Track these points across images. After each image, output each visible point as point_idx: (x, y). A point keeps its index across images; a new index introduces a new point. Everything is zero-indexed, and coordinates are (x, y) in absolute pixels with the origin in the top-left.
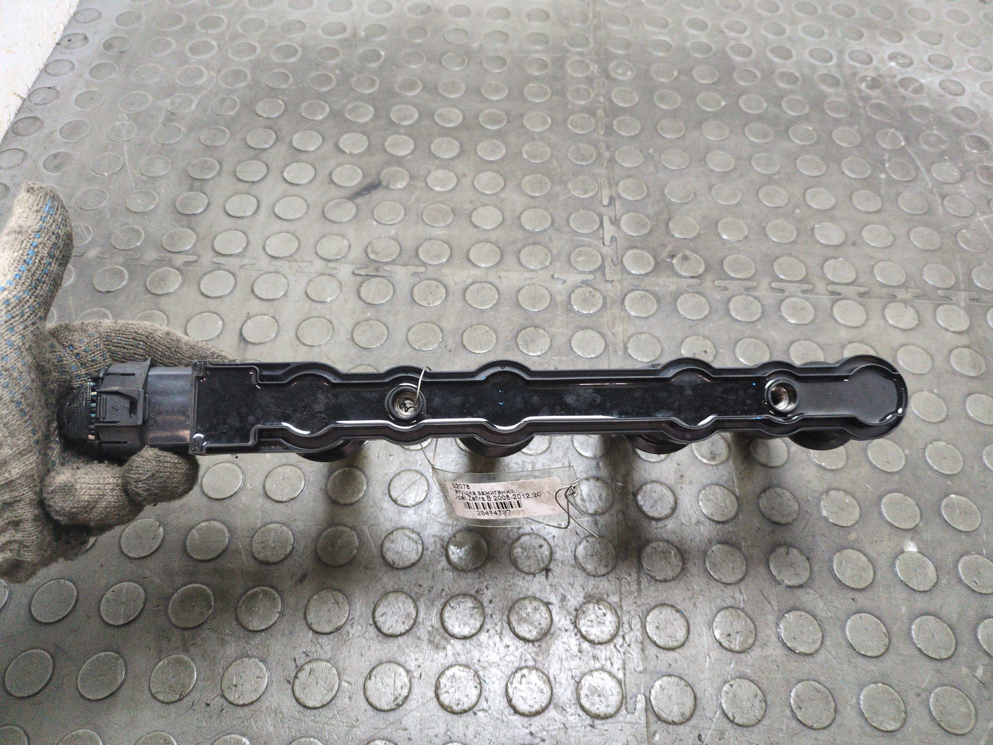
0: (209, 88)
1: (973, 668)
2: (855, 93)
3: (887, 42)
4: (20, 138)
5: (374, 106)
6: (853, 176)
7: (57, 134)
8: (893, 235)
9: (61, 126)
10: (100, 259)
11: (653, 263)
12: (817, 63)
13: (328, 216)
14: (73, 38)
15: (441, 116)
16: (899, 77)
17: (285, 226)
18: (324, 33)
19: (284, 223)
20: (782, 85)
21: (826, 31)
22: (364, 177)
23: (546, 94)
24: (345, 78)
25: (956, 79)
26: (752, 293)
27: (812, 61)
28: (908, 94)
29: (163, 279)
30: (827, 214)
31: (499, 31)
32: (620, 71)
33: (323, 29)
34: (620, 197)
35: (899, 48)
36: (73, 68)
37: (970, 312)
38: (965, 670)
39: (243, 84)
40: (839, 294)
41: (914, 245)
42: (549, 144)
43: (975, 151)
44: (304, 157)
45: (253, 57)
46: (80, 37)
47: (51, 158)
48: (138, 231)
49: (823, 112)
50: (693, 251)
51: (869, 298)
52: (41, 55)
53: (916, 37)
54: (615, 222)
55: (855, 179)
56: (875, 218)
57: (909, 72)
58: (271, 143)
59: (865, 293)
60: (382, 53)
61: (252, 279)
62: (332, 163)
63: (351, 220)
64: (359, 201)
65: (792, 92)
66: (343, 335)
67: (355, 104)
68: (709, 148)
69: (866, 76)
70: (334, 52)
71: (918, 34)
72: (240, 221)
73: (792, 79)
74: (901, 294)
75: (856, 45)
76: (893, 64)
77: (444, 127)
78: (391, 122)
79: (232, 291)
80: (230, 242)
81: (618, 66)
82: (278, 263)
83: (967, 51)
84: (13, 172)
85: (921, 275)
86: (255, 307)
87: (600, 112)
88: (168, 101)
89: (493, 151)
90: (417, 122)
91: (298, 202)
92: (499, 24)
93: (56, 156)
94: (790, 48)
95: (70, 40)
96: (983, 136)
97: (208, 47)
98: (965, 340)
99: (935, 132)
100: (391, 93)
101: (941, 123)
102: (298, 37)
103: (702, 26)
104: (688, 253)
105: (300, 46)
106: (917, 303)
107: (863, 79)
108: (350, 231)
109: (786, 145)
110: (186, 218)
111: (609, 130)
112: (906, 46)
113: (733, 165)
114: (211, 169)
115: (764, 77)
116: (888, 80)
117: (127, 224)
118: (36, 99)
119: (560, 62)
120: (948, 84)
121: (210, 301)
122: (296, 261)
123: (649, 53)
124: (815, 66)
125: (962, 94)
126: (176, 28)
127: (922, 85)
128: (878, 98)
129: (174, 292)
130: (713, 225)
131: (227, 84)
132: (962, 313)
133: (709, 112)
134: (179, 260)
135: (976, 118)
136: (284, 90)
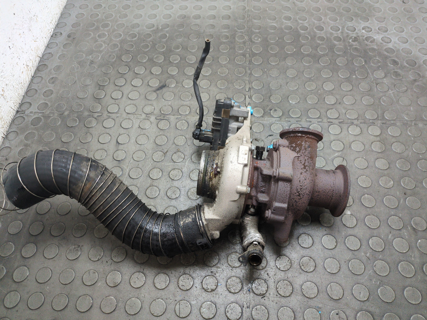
0: (105, 51)
1: (366, 253)
2: (347, 44)
3: (362, 22)
4: (40, 72)
5: (164, 56)
6: (342, 77)
7: (53, 70)
8: (355, 99)
9: (54, 67)
10: (68, 115)
11: (263, 113)
12: (333, 32)
13: (147, 98)
14: (57, 34)
15: (188, 59)
16: (366, 36)
17: (132, 102)
18: (146, 28)
19: (132, 101)
20: (318, 42)
21: (338, 18)
22: (160, 83)
23: (227, 49)
24: (154, 45)
25: (388, 37)
26: (299, 123)
27: (331, 31)
28: (369, 43)
29: (90, 122)
30: (331, 93)
31: (211, 24)
32: (256, 39)
33: (146, 26)
34: (253, 88)
35: (367, 24)
36: (57, 46)
37: (381, 128)
38: (363, 254)
39: (117, 49)
40: (332, 122)
41: (363, 103)
42: (227, 69)
43: (392, 66)
44: (139, 76)
45: (120, 39)
46: (59, 33)
47: (51, 79)
48: (81, 105)
49: (334, 52)
50: (278, 108)
51: (343, 124)
52: (46, 41)
53: (375, 20)
54: (250, 97)
55: (343, 78)
56: (349, 93)
57: (370, 34)
58: (127, 71)
59: (342, 122)
60: (167, 35)
61: (121, 122)
62: (149, 78)
63: (155, 99)
64: (158, 92)
65: (322, 44)
66: (152, 140)
67: (157, 55)
68: (288, 68)
69: (353, 36)
70: (149, 35)
71: (375, 18)
72: (117, 101)
73: (322, 39)
74: (356, 122)
75: (349, 24)
76: (364, 31)
77: (189, 63)
78: (170, 62)
79: (114, 126)
80: (113, 108)
81: (256, 36)
82: (130, 115)
83: (394, 24)
84: (38, 85)
85: (364, 114)
86: (122, 131)
87: (248, 55)
88: (90, 56)
89: (207, 72)
90: (180, 61)
91: (136, 93)
92: (211, 22)
93: (52, 78)
94: (323, 26)
95: (56, 35)
96: (396, 59)
97: (104, 35)
98: (378, 139)
99: (377, 58)
100: (171, 51)
101: (380, 54)
102: (137, 30)
103: (289, 18)
104: (276, 108)
105: (137, 33)
106: (361, 125)
107: (351, 38)
108: (155, 103)
109: (317, 66)
110: (98, 100)
111: (250, 61)
112: (370, 23)
113: (296, 74)
114: (106, 82)
115: (311, 38)
116: (361, 38)
117: (77, 103)
118: (45, 58)
119: (233, 36)
120: (385, 38)
121: (106, 129)
122: (136, 114)
123: (268, 31)
124: (332, 33)
125: (390, 42)
126: (93, 28)
127: (374, 39)
128: (356, 45)
129: (94, 127)
130: (287, 98)
131: (111, 49)
132: (378, 128)
133: (289, 54)
134: (96, 115)
135: (394, 52)
136: (132, 50)
